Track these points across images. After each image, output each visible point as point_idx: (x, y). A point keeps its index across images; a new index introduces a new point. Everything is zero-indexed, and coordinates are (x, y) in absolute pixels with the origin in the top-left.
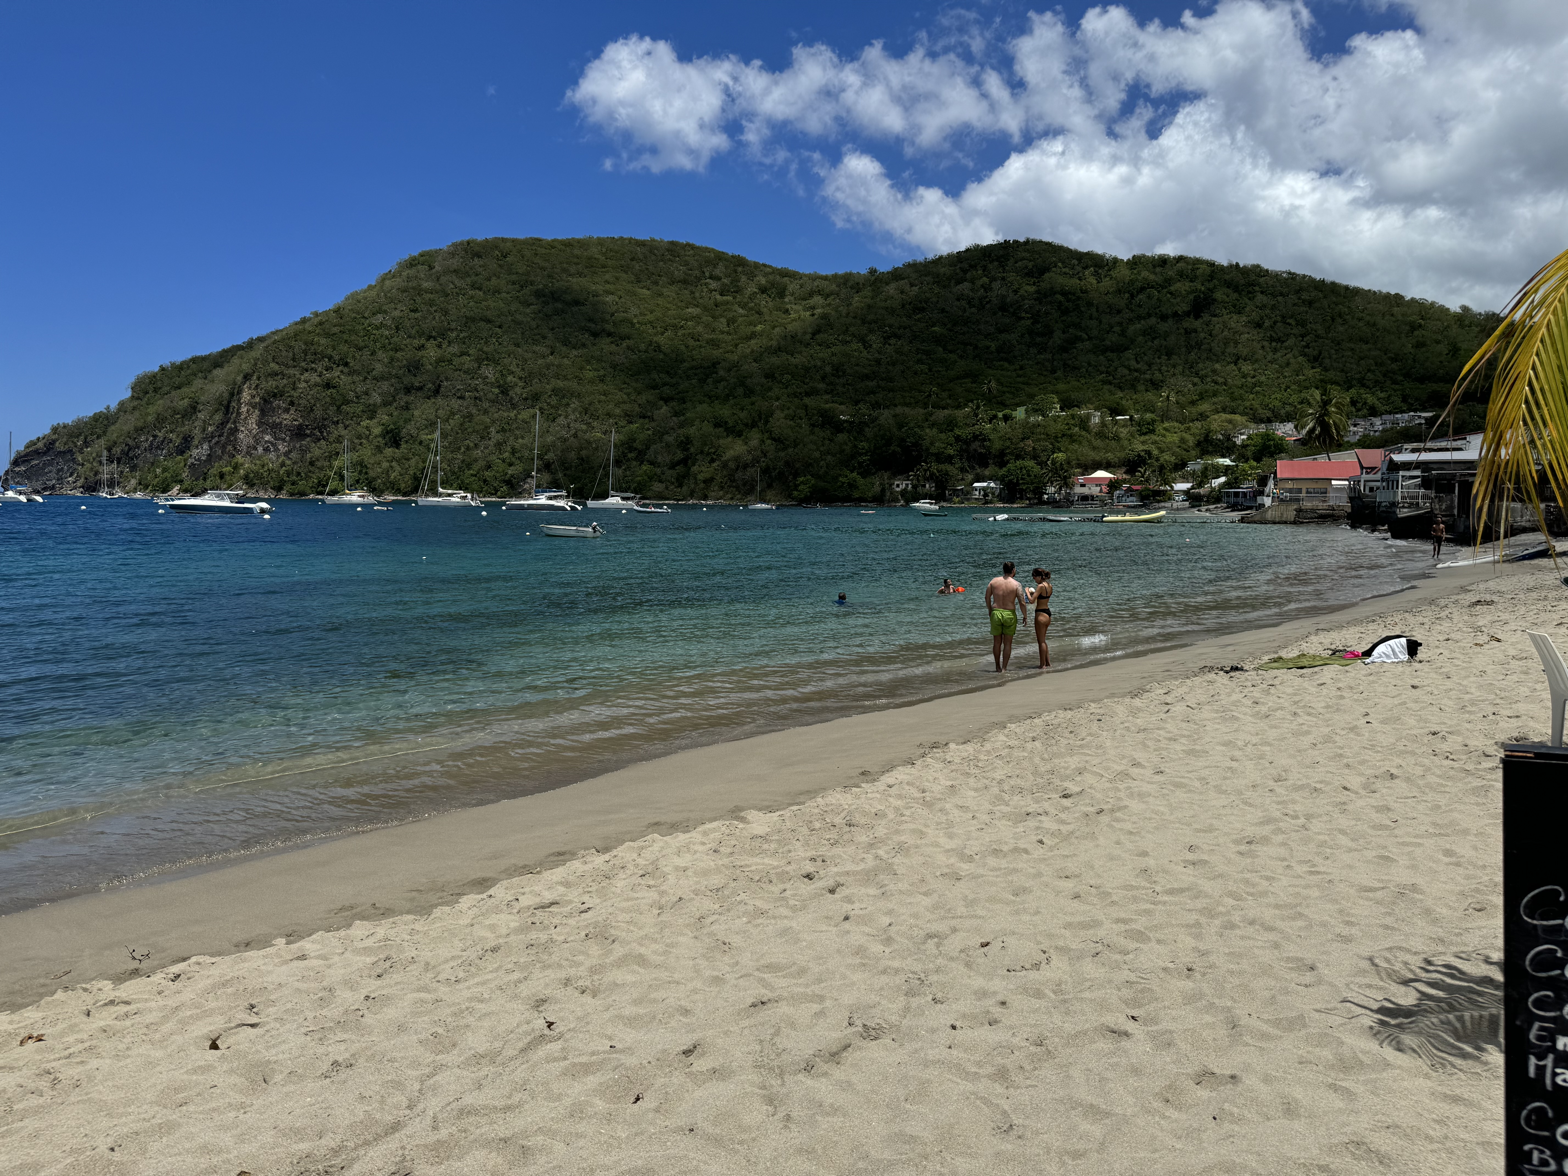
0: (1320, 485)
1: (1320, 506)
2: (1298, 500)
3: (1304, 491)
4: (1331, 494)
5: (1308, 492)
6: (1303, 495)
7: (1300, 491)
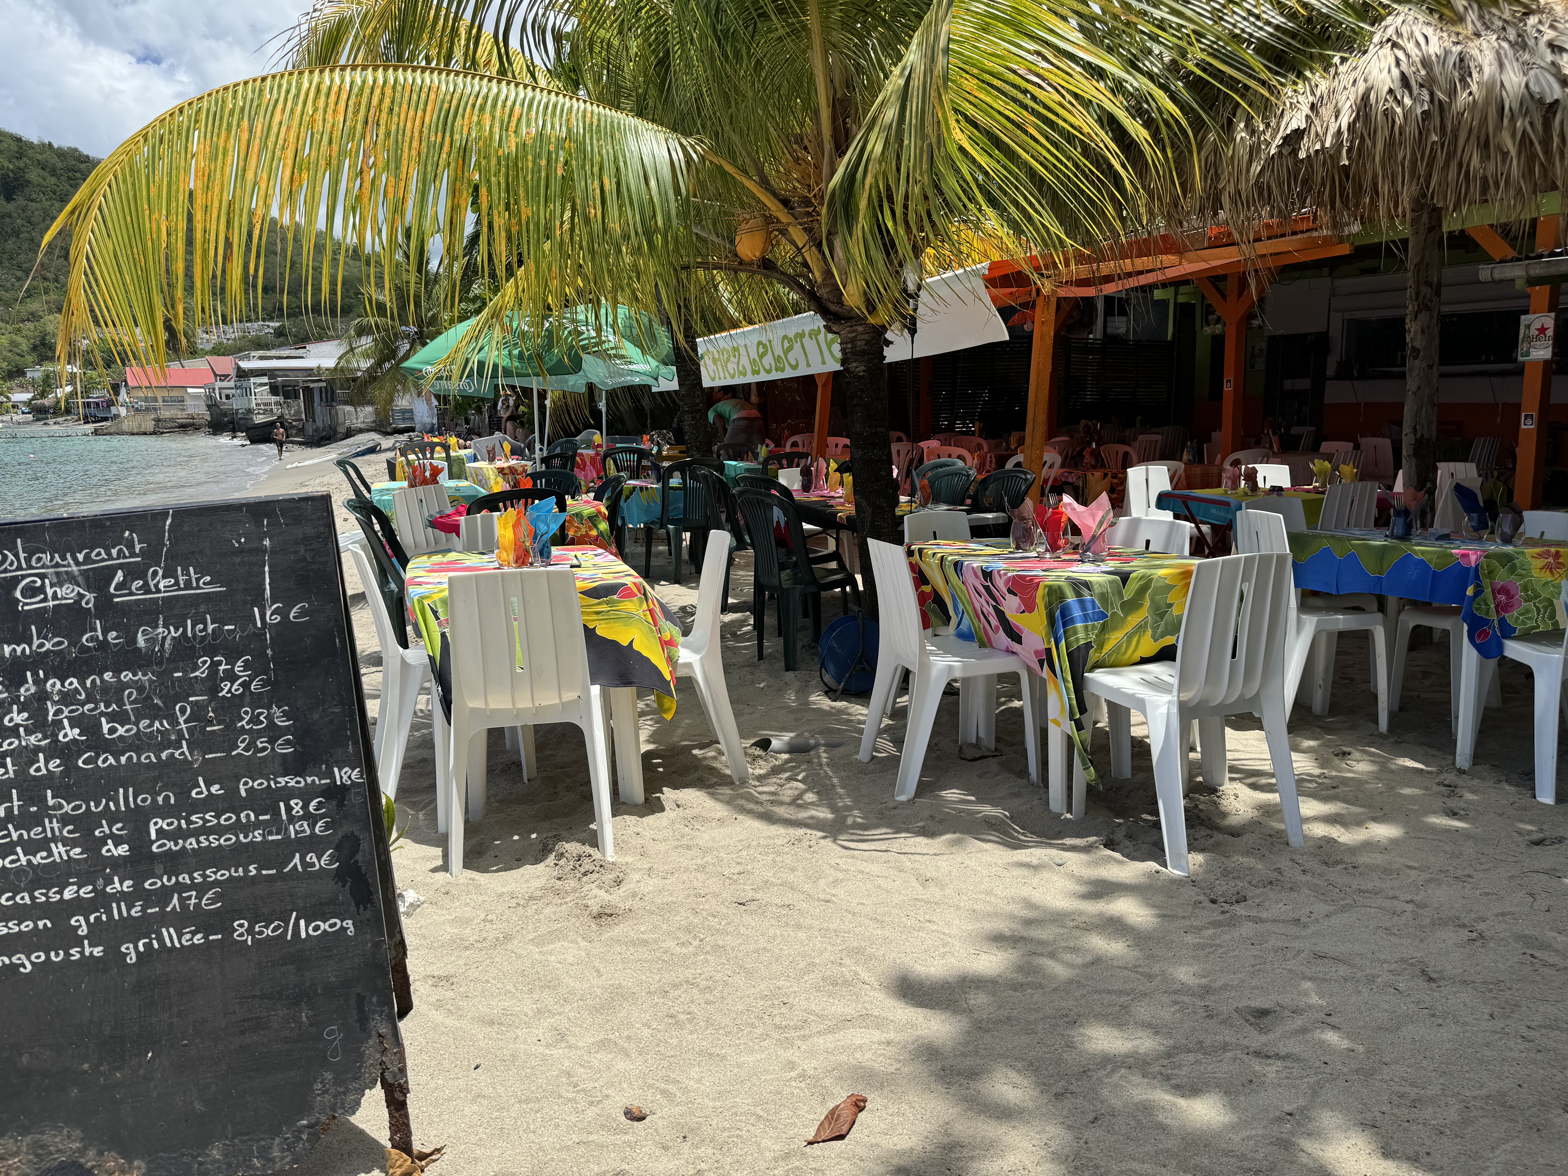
0: (175, 393)
1: (180, 416)
2: (155, 409)
3: (160, 400)
4: (189, 402)
5: (164, 401)
6: (160, 403)
7: (155, 399)
